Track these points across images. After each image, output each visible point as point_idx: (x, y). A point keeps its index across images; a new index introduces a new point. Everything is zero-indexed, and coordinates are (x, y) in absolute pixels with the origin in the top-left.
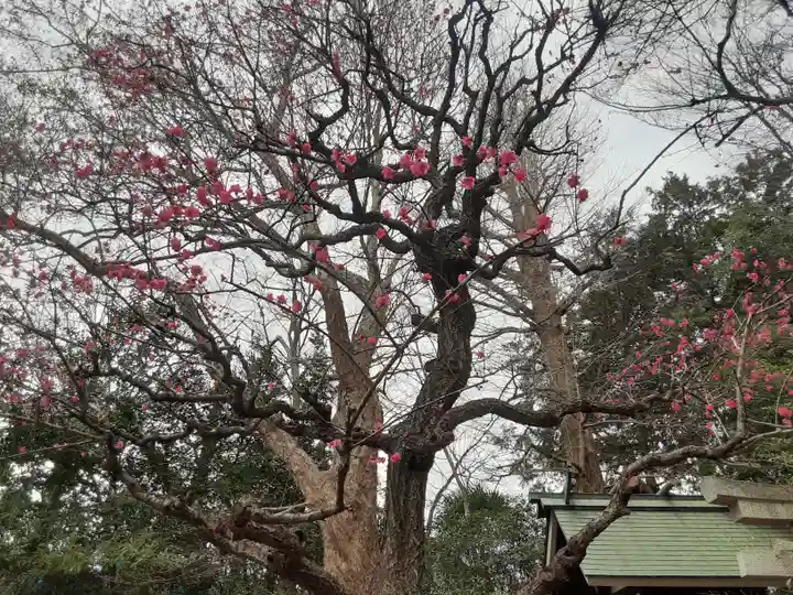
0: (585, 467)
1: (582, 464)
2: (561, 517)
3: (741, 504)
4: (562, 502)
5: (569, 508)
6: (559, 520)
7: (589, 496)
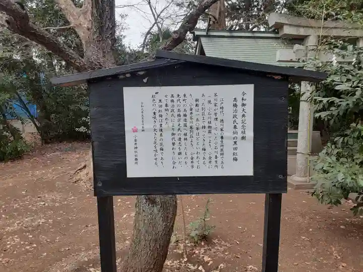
0: (219, 18)
1: (217, 17)
2: (203, 40)
3: (285, 27)
4: (205, 33)
5: (207, 36)
6: (202, 42)
7: (218, 31)
